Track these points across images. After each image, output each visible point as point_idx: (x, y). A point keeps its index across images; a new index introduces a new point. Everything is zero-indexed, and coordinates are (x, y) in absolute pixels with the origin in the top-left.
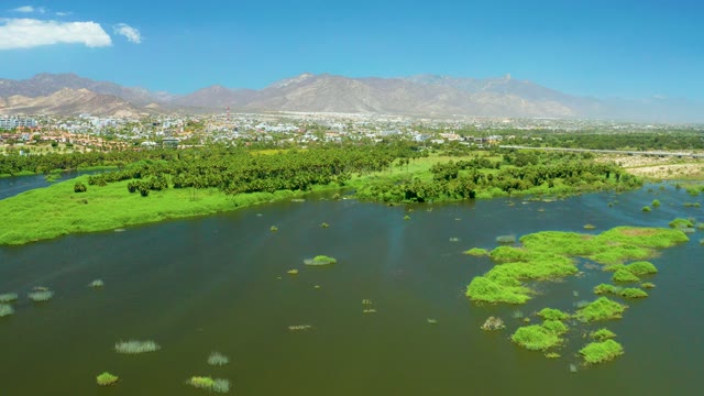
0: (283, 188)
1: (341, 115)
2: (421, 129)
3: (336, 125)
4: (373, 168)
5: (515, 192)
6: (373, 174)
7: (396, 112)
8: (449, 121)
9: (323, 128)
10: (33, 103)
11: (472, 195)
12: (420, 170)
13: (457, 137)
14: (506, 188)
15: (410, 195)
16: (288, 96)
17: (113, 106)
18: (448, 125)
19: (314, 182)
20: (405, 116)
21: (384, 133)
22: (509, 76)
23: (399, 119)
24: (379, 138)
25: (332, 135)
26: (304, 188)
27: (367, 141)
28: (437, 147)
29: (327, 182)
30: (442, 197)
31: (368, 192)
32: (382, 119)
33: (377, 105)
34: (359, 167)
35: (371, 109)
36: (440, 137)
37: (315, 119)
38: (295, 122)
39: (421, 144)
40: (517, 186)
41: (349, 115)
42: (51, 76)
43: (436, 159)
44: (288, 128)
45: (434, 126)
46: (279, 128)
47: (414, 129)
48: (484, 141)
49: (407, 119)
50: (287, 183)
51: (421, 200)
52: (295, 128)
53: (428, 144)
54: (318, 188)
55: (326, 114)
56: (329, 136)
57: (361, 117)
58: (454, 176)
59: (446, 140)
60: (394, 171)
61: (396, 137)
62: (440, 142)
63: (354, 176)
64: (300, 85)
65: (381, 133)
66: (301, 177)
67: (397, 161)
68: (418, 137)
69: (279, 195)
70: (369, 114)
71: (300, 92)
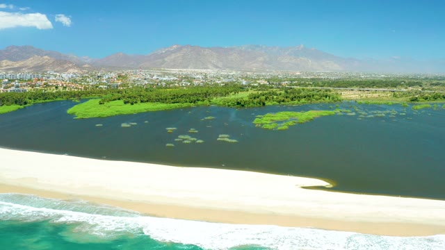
0: (187, 102)
1: (199, 71)
2: (246, 78)
3: (198, 76)
4: (222, 95)
5: (282, 103)
6: (222, 98)
7: (232, 68)
8: (263, 74)
9: (191, 78)
10: (17, 65)
11: (264, 104)
12: (244, 96)
13: (266, 83)
14: (279, 102)
15: (238, 103)
16: (166, 59)
17: (66, 66)
18: (263, 76)
19: (198, 100)
20: (238, 70)
21: (226, 81)
22: (302, 46)
23: (234, 73)
24: (223, 83)
25: (197, 82)
26: (194, 102)
27: (217, 84)
28: (254, 87)
29: (203, 100)
30: (251, 104)
31: (221, 103)
32: (224, 73)
33: (220, 64)
34: (216, 95)
35: (217, 67)
36: (256, 82)
37: (185, 73)
38: (174, 75)
39: (246, 86)
40: (283, 101)
41: (204, 71)
42: (17, 47)
43: (251, 92)
44: (172, 78)
45: (254, 76)
46: (166, 78)
47: (242, 78)
48: (280, 84)
49: (239, 72)
50: (188, 100)
51: (243, 106)
52: (176, 78)
53: (249, 86)
54: (199, 103)
55: (190, 70)
56: (196, 83)
57: (211, 72)
58: (258, 97)
59: (259, 84)
60: (232, 97)
61: (232, 83)
62: (255, 85)
63: (215, 98)
64: (172, 52)
65: (224, 81)
66: (193, 98)
67: (233, 93)
68: (244, 83)
69: (185, 105)
70: (216, 70)
71: (173, 56)
